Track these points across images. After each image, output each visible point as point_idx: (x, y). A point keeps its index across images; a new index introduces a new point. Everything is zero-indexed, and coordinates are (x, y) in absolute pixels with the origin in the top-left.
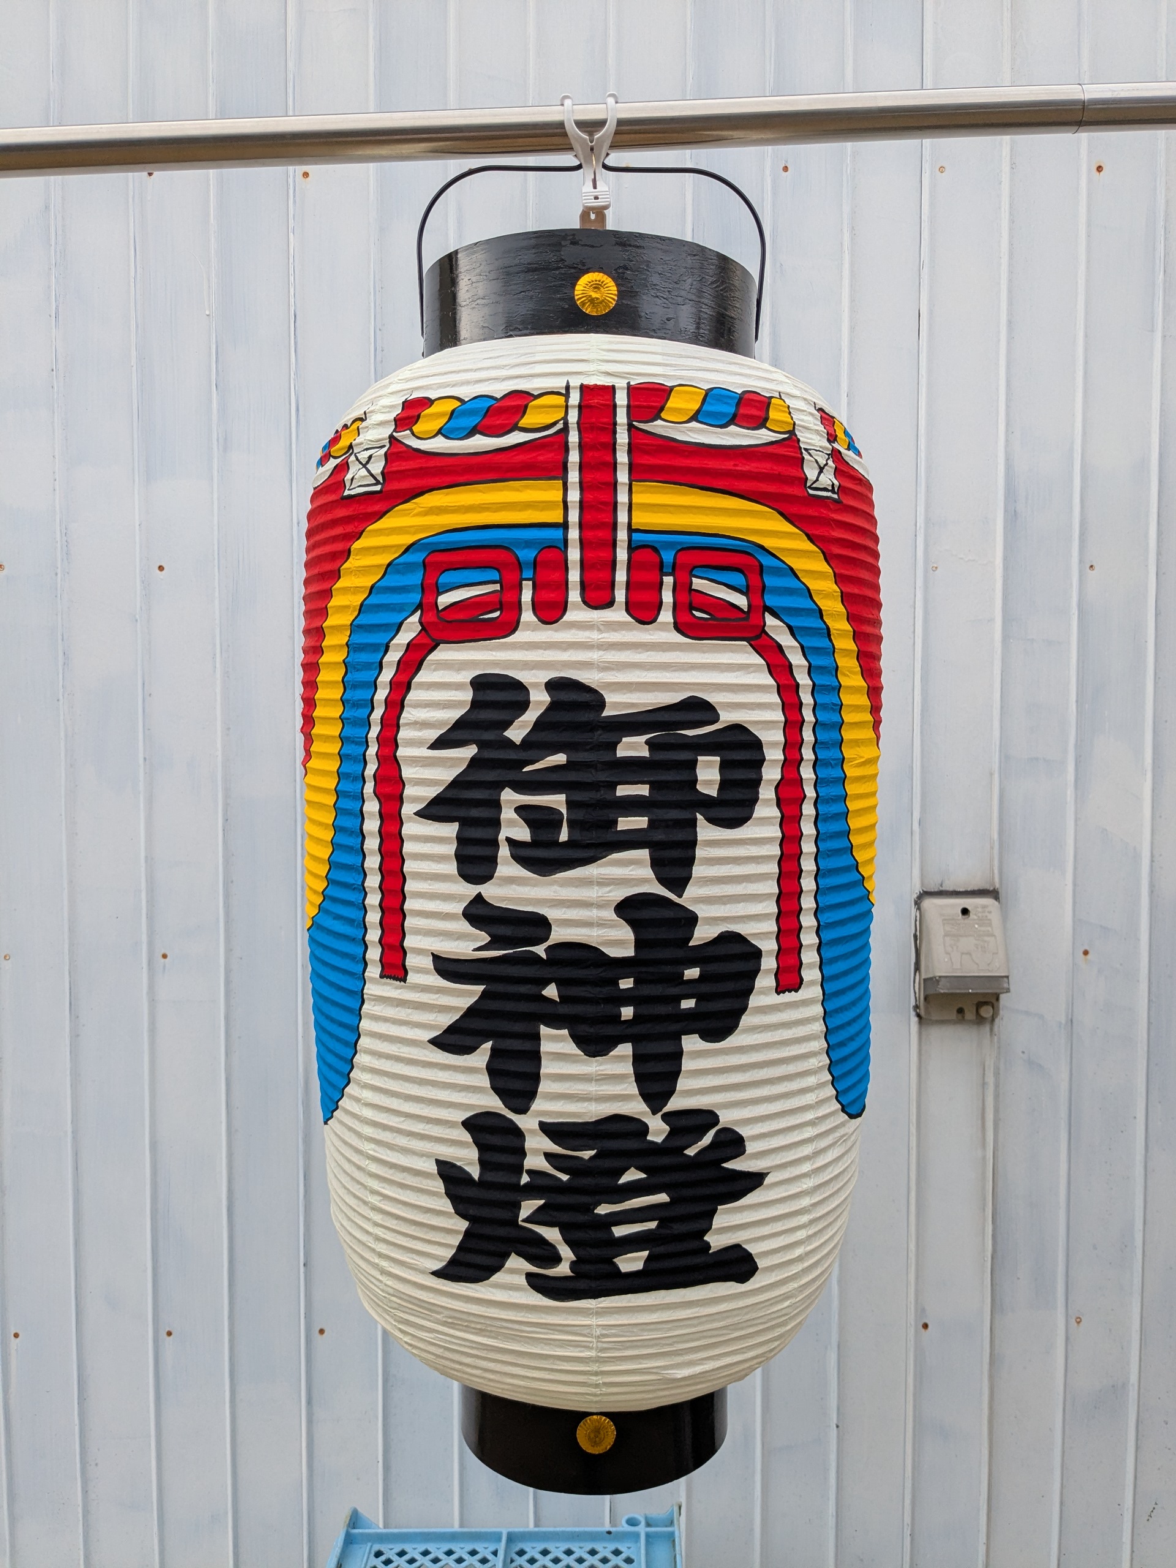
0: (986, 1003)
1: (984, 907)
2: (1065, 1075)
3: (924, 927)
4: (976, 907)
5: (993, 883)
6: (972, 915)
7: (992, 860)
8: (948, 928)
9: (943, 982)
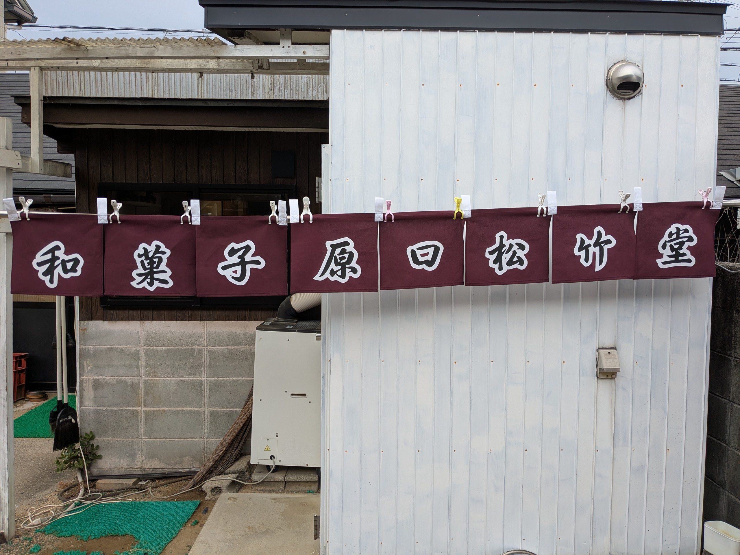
0: (613, 374)
1: (614, 352)
2: (631, 391)
3: (599, 357)
4: (612, 352)
5: (615, 346)
6: (611, 354)
7: (615, 341)
8: (606, 357)
9: (605, 369)
